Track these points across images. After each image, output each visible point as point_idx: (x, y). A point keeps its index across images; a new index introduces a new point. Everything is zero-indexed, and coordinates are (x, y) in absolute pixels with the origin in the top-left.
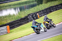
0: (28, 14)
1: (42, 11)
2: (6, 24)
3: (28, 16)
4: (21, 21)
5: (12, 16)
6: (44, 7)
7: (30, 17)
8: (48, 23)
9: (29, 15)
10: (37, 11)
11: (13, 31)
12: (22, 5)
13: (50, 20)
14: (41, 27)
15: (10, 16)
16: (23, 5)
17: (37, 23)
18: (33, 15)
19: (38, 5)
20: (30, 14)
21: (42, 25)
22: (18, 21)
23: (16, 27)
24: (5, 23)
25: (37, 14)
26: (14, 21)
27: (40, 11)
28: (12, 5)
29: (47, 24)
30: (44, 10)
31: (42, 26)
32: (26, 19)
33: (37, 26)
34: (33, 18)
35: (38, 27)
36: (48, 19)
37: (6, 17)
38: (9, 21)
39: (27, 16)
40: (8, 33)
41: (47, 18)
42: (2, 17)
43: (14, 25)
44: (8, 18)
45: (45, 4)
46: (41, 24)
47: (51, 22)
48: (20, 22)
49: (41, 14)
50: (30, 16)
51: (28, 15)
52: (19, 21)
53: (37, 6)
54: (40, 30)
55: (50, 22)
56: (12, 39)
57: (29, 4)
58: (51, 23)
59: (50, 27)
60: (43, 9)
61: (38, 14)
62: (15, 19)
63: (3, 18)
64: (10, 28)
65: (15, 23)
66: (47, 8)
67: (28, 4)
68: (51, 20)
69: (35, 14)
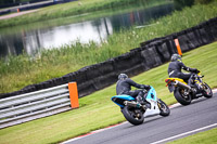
0: (144, 41)
1: (193, 29)
2: (64, 78)
3: (144, 49)
4: (119, 66)
5: (86, 49)
6: (199, 18)
7: (148, 52)
8: (185, 84)
9: (144, 45)
10: (173, 32)
11: (91, 102)
12: (121, 12)
13: (190, 70)
14: (148, 99)
15: (78, 48)
16: (126, 11)
17: (135, 85)
18: (160, 44)
19: (179, 9)
20: (148, 43)
21: (150, 92)
22: (106, 68)
23: (101, 86)
24: (63, 72)
25: (174, 43)
26: (94, 68)
27: (185, 32)
28: (88, 11)
29: (178, 85)
30: (201, 27)
31: (152, 96)
32: (133, 61)
33: (135, 96)
34: (160, 54)
35: (135, 100)
36: (185, 69)
37: (65, 51)
38: (76, 68)
39: (139, 50)
40: (71, 108)
41: (180, 66)
42: (51, 52)
43: (92, 82)
44: (72, 56)
45: (204, 6)
46: (148, 88)
47: (194, 78)
48: (114, 70)
49: (188, 42)
50: (150, 49)
51: (142, 44)
52: (111, 68)
53: (175, 15)
54: (144, 111)
55: (190, 80)
56: (88, 129)
57: (147, 7)
58: (194, 83)
59: (192, 95)
60: (196, 23)
61: (176, 41)
62: (97, 60)
63: (54, 54)
64: (79, 92)
65: (96, 72)
66: (211, 21)
67: (142, 8)
68: (196, 72)
69: (167, 42)
